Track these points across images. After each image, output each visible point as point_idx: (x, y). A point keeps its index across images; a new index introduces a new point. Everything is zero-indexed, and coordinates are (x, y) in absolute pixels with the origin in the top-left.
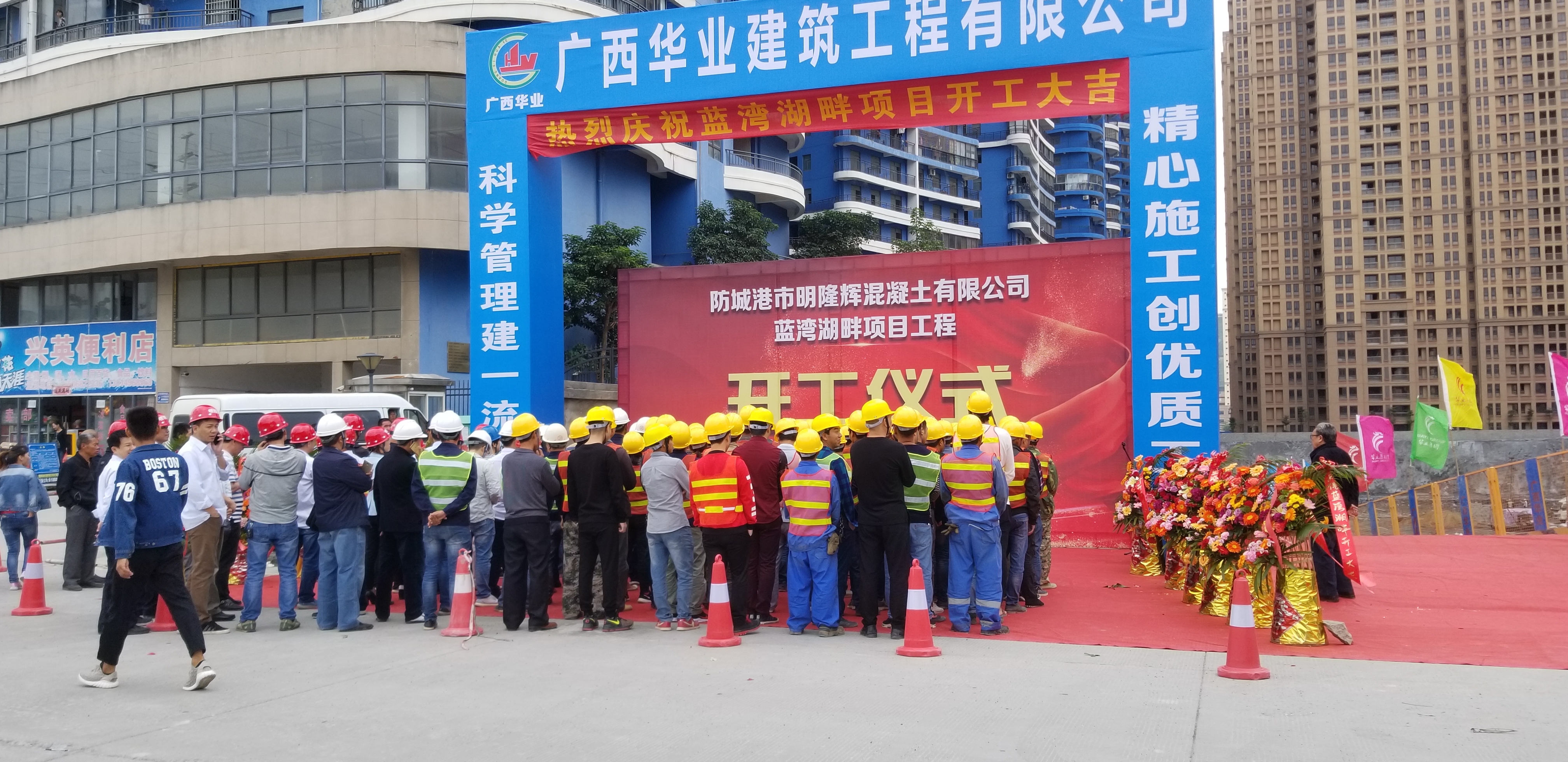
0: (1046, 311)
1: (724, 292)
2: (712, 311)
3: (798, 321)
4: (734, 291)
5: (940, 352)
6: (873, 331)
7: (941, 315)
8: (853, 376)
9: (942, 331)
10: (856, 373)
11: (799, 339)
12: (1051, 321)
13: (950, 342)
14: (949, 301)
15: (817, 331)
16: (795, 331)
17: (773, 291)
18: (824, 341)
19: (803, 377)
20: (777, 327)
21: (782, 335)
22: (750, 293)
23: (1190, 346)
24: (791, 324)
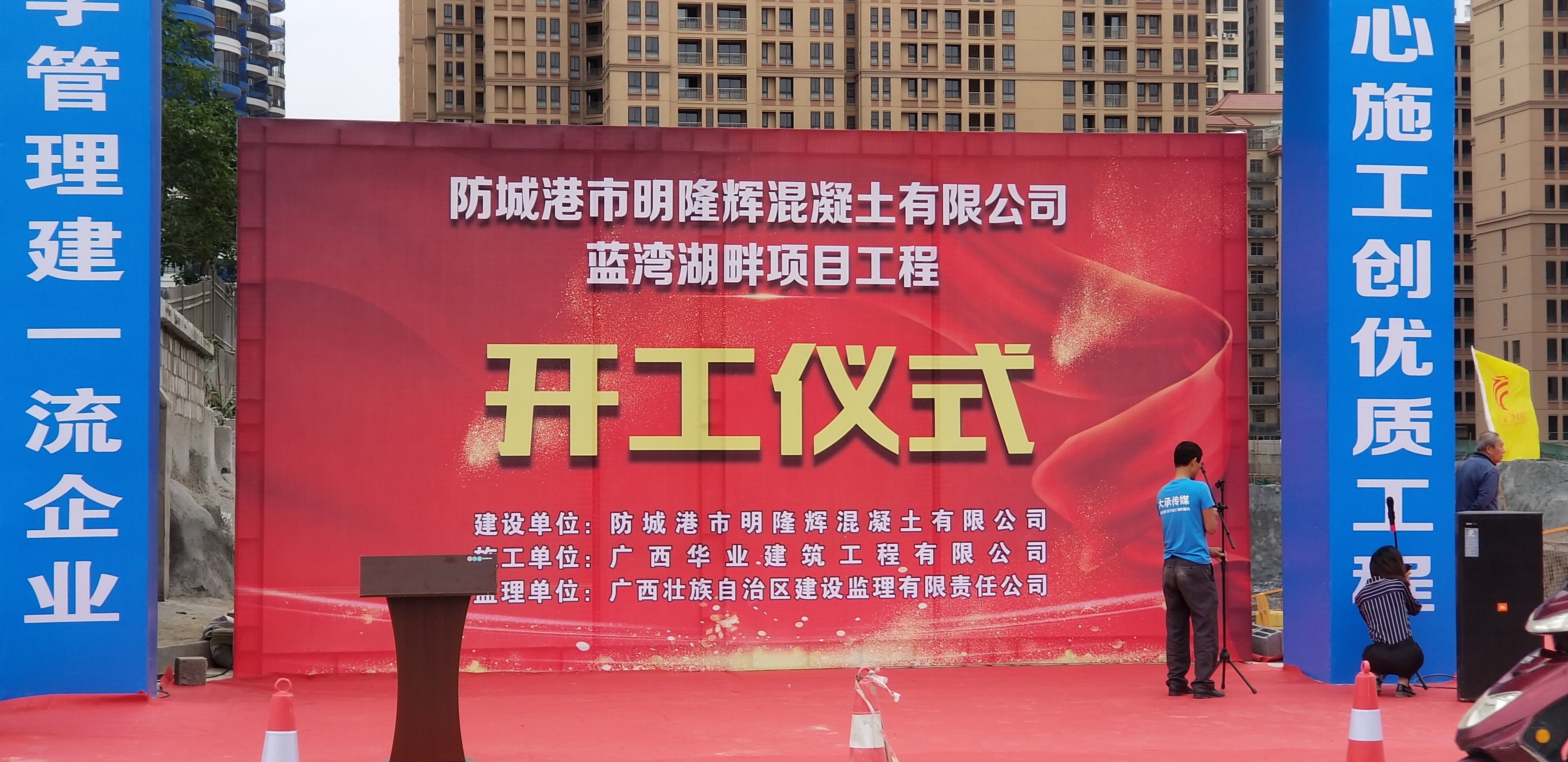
0: (1094, 252)
1: (481, 180)
2: (454, 216)
3: (637, 247)
4: (502, 179)
5: (910, 316)
6: (785, 272)
7: (912, 249)
8: (746, 355)
9: (913, 278)
10: (752, 351)
11: (637, 281)
12: (1102, 268)
13: (928, 297)
14: (926, 222)
15: (675, 267)
16: (630, 265)
17: (585, 184)
18: (688, 287)
19: (644, 355)
20: (592, 255)
21: (604, 272)
22: (536, 186)
23: (1417, 323)
24: (621, 252)
